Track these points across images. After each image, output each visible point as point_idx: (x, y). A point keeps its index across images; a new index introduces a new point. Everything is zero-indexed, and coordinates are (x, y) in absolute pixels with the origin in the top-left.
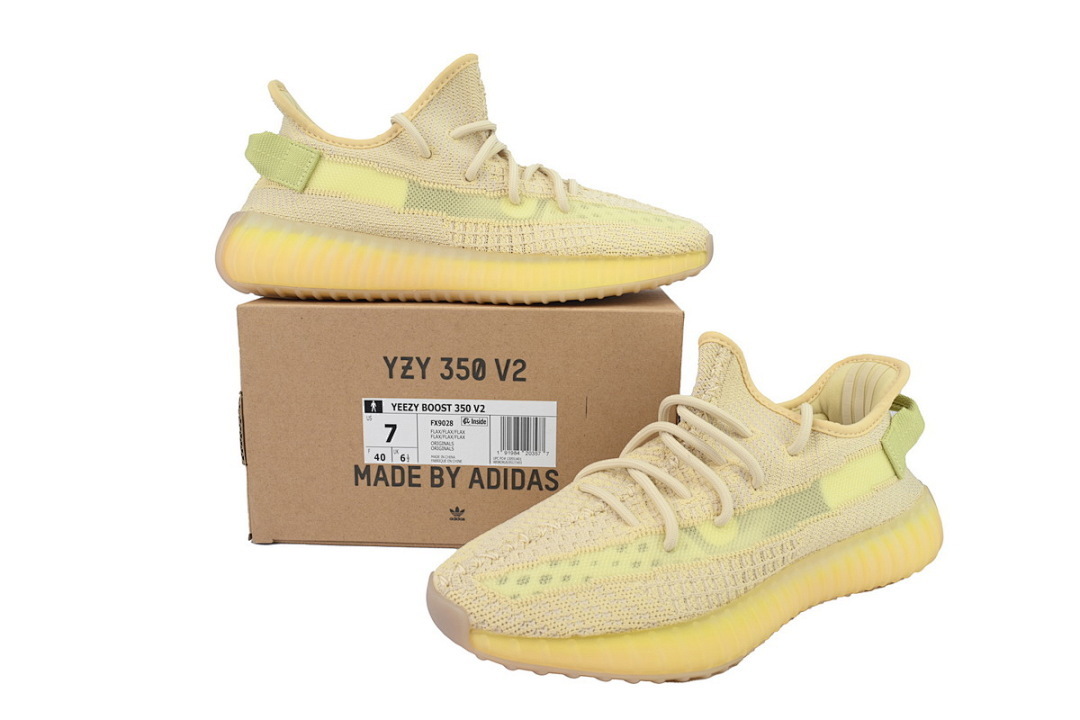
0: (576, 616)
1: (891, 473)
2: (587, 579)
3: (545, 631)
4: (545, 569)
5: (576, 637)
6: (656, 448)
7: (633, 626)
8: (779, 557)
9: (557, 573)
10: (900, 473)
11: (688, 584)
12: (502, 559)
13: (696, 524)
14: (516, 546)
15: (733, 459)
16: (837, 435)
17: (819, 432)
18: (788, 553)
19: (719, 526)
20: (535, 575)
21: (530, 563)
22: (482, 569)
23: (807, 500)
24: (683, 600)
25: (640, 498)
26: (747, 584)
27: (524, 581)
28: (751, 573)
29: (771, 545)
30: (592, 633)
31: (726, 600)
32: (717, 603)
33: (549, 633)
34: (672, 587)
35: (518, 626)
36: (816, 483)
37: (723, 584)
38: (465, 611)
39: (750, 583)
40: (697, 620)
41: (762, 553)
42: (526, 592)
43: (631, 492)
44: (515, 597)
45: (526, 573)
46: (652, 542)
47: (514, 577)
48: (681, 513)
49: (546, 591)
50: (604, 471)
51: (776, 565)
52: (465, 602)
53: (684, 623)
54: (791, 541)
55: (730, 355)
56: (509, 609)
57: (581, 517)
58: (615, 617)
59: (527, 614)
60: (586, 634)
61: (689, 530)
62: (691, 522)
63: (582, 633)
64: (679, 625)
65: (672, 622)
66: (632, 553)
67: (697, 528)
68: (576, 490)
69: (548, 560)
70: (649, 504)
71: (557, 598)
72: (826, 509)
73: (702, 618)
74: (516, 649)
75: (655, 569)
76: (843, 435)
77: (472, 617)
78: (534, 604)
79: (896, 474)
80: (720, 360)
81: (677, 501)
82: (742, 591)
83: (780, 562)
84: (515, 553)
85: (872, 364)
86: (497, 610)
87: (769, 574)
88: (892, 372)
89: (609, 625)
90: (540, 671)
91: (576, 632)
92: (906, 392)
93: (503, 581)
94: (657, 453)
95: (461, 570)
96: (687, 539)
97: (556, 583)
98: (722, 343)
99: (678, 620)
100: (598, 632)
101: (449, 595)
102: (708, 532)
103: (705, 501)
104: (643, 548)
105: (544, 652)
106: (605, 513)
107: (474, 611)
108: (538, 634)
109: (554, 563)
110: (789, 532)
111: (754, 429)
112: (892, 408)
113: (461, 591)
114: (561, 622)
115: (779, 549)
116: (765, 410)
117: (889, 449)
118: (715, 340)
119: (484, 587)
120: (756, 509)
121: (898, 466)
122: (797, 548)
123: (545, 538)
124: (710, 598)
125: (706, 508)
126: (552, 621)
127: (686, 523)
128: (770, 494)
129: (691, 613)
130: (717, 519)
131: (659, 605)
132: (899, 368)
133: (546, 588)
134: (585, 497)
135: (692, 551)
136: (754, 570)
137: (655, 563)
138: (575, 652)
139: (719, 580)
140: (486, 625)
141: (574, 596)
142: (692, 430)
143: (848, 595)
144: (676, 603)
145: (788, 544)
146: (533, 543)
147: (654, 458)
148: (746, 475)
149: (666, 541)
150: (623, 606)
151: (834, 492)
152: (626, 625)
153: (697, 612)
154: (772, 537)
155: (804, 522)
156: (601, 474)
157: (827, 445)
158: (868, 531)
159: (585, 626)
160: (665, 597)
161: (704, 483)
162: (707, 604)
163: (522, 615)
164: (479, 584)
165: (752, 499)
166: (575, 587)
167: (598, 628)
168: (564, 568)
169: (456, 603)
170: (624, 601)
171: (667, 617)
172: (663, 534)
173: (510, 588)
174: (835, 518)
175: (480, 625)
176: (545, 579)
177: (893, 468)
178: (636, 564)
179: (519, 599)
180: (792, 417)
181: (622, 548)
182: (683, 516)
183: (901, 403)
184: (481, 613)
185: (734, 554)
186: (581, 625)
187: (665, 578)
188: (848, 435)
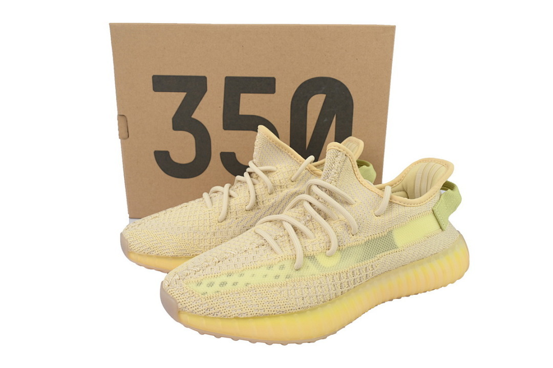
0: (238, 306)
1: (438, 227)
2: (247, 284)
3: (219, 314)
4: (224, 278)
5: (236, 318)
6: (300, 209)
7: (271, 313)
8: (364, 274)
9: (230, 280)
10: (443, 227)
11: (306, 289)
12: (201, 271)
13: (315, 254)
14: (210, 264)
15: (342, 217)
16: (405, 205)
17: (394, 203)
18: (370, 272)
19: (329, 256)
20: (218, 281)
21: (216, 275)
22: (189, 277)
23: (384, 242)
24: (301, 298)
25: (286, 238)
26: (343, 290)
27: (211, 285)
28: (346, 284)
29: (359, 267)
30: (246, 316)
31: (329, 299)
32: (322, 300)
33: (222, 315)
34: (296, 291)
35: (204, 311)
36: (391, 232)
37: (327, 290)
38: (176, 301)
39: (345, 289)
40: (309, 310)
41: (353, 272)
42: (210, 291)
43: (281, 234)
44: (204, 294)
45: (213, 280)
46: (287, 264)
47: (205, 282)
48: (307, 248)
49: (222, 291)
50: (270, 221)
51: (362, 279)
52: (177, 296)
53: (302, 311)
54: (372, 266)
55: (345, 157)
56: (200, 300)
57: (250, 248)
58: (260, 307)
59: (210, 304)
60: (243, 317)
61: (312, 258)
62: (312, 253)
63: (240, 316)
64: (298, 313)
65: (294, 311)
66: (276, 270)
67: (316, 257)
68: (253, 232)
69: (226, 273)
70: (291, 242)
71: (228, 295)
72: (396, 247)
73: (313, 309)
74: (204, 323)
75: (287, 280)
76: (409, 205)
77: (179, 304)
78: (214, 299)
79: (441, 228)
80: (338, 159)
81: (306, 240)
82: (340, 294)
83: (364, 278)
84: (210, 268)
85: (434, 163)
86: (193, 301)
87: (358, 284)
88: (444, 168)
89: (256, 312)
90: (218, 336)
91: (236, 315)
92: (451, 180)
93: (199, 284)
94: (300, 212)
95: (177, 277)
96: (308, 262)
97: (229, 286)
98: (340, 150)
99: (299, 310)
100: (249, 315)
101: (168, 291)
102: (322, 259)
103: (322, 241)
104: (282, 267)
105: (219, 325)
106: (265, 246)
107: (181, 301)
108: (215, 315)
109: (230, 275)
110: (371, 260)
111: (357, 200)
112: (441, 189)
113: (175, 289)
114: (229, 309)
115: (364, 270)
116: (365, 189)
117: (437, 214)
118: (335, 148)
119: (188, 288)
120: (352, 247)
121: (442, 222)
122: (375, 269)
123: (228, 260)
124: (318, 297)
125: (322, 245)
126: (224, 309)
127: (309, 254)
128: (362, 238)
129: (306, 306)
130: (328, 252)
131: (287, 301)
132: (448, 166)
133: (222, 289)
134: (256, 236)
135: (311, 270)
136: (348, 282)
137: (288, 277)
138: (236, 326)
139: (325, 287)
140: (187, 309)
141: (238, 295)
142: (320, 199)
143: (408, 296)
144: (297, 300)
145: (370, 267)
146: (221, 262)
147: (299, 215)
148: (347, 227)
149: (295, 264)
150: (266, 301)
151: (401, 238)
152: (266, 312)
153: (310, 305)
154: (361, 263)
155: (381, 255)
156: (268, 223)
157: (397, 211)
158: (421, 260)
159: (242, 312)
160: (291, 297)
161: (323, 230)
162: (316, 301)
163: (207, 304)
164: (185, 285)
165: (350, 241)
166: (239, 289)
167: (249, 314)
168: (235, 278)
169: (171, 296)
170: (267, 298)
171: (291, 308)
172: (295, 259)
173: (203, 288)
174: (400, 253)
175: (184, 309)
176: (223, 284)
177: (439, 224)
178: (277, 277)
179: (206, 296)
180: (380, 194)
181: (270, 267)
182: (308, 249)
183: (448, 186)
184: (184, 302)
185: (336, 272)
186: (241, 311)
187: (293, 285)
188: (413, 205)
